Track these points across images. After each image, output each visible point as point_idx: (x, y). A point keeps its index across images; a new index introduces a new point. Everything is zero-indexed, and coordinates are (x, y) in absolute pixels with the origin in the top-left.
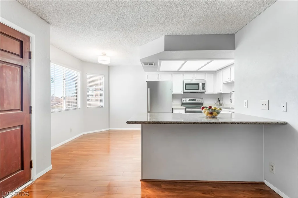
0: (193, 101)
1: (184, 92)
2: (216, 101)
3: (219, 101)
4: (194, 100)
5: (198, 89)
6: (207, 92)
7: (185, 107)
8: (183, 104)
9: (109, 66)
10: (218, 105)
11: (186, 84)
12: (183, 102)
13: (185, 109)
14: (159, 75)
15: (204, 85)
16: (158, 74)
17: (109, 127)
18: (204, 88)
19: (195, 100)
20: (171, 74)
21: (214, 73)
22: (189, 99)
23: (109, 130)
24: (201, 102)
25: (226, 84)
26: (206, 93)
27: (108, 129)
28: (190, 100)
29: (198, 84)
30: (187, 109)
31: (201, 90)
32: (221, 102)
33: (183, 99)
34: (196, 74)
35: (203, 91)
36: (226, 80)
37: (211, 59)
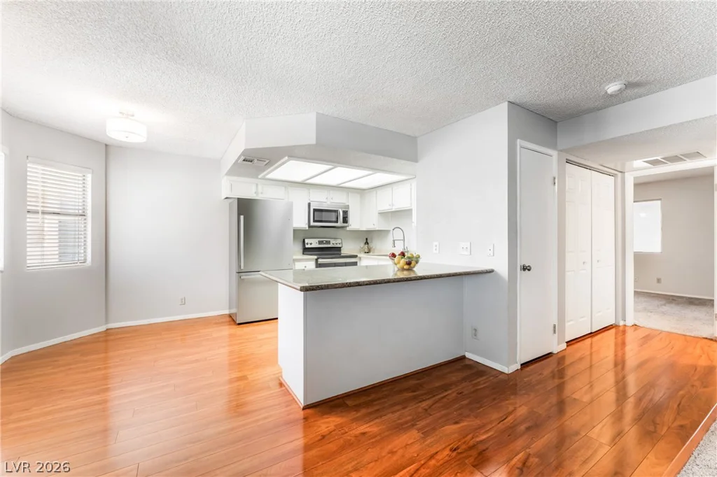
0: (325, 244)
1: (310, 227)
2: (362, 245)
3: (367, 243)
4: (326, 241)
5: (337, 222)
6: (350, 227)
7: (316, 257)
8: (306, 250)
9: (106, 145)
10: (367, 251)
11: (315, 210)
12: (307, 246)
13: (317, 260)
14: (260, 187)
15: (345, 213)
16: (257, 185)
17: (107, 321)
18: (345, 220)
19: (328, 242)
20: (285, 187)
21: (361, 192)
22: (317, 240)
23: (107, 329)
24: (339, 246)
25: (383, 214)
26: (348, 229)
27: (102, 328)
28: (320, 243)
29: (336, 211)
30: (320, 261)
31: (340, 223)
32: (371, 245)
33: (306, 241)
34: (331, 192)
35: (345, 225)
36: (385, 207)
37: (376, 169)
